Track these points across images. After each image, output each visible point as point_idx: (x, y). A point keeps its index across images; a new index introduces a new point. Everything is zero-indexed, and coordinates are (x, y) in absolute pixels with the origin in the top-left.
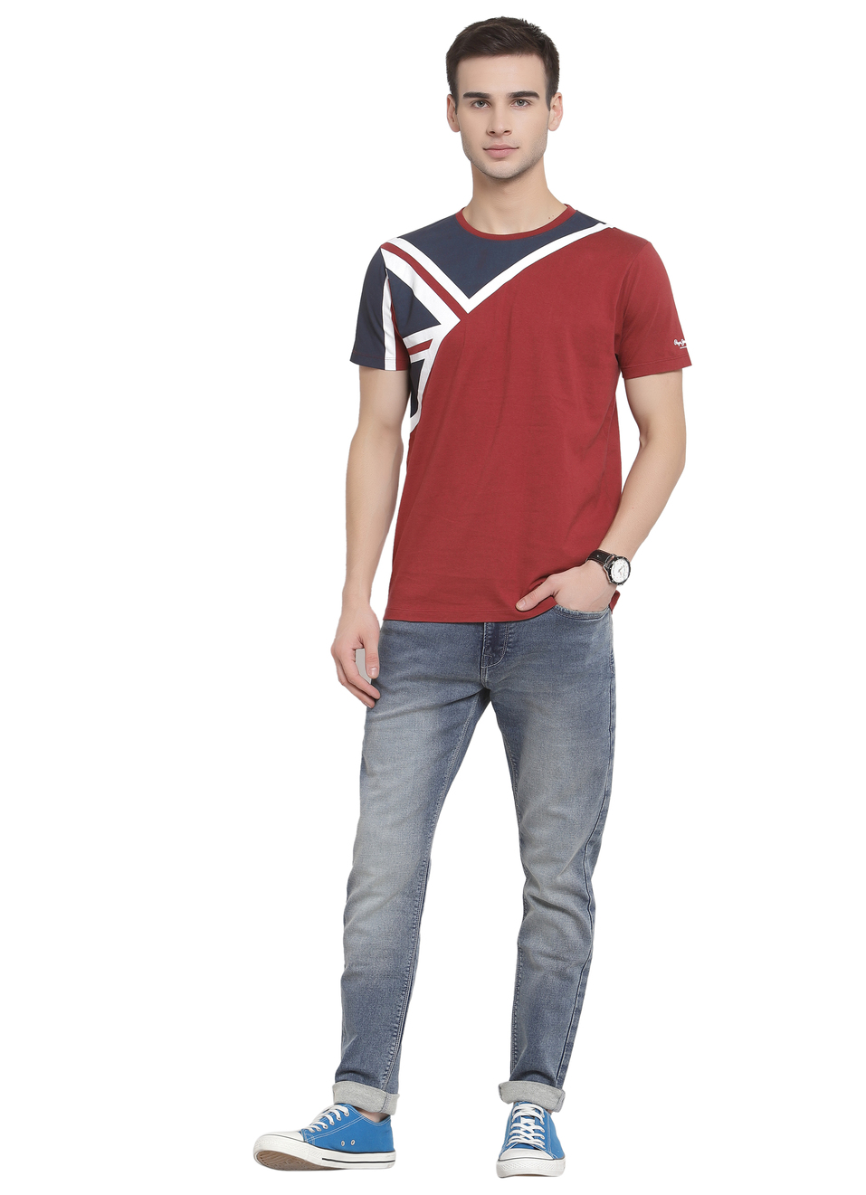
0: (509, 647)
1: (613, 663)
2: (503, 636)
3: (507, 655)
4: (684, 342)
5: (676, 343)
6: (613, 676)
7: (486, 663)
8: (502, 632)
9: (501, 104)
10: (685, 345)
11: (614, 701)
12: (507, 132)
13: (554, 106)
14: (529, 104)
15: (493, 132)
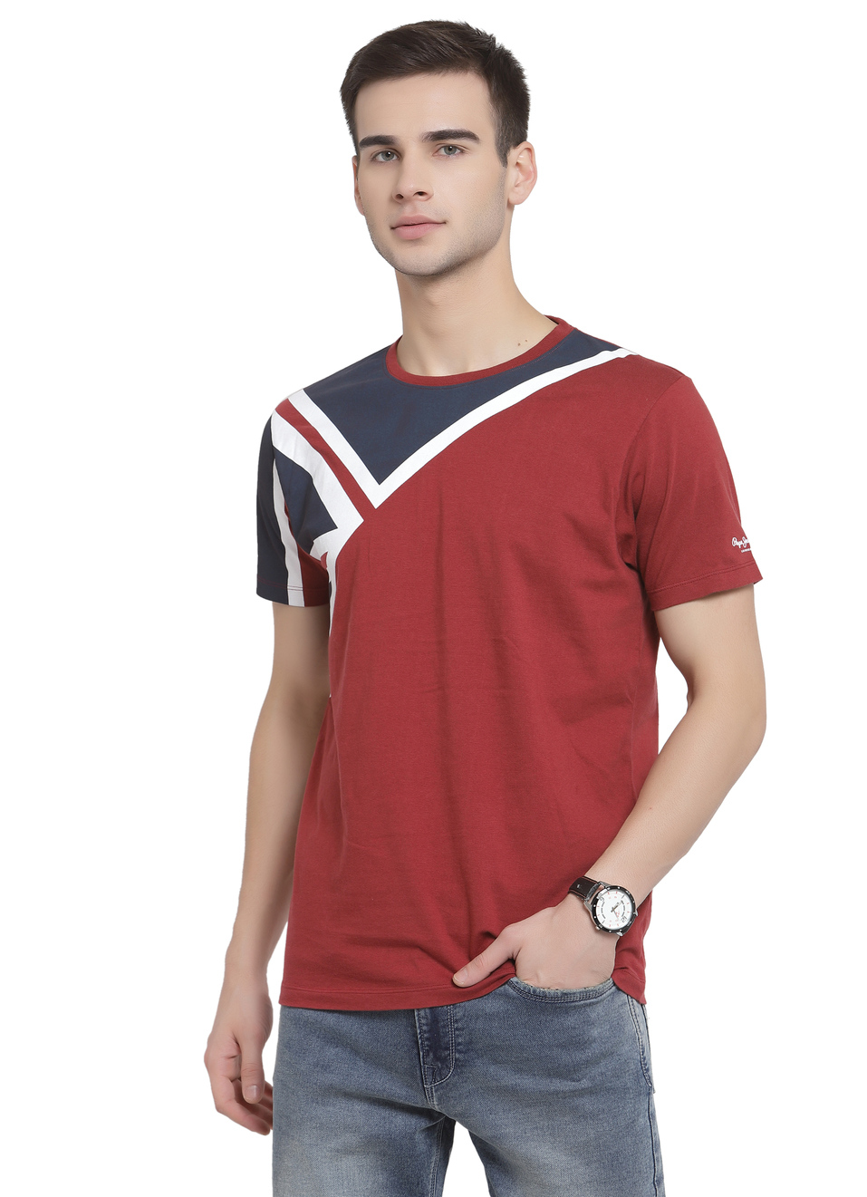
0: (460, 1052)
1: (648, 1070)
2: (446, 1034)
3: (459, 1065)
4: (746, 542)
5: (736, 543)
6: (649, 1091)
7: (430, 1079)
8: (444, 1027)
9: (414, 152)
10: (748, 546)
11: (656, 1134)
12: (421, 193)
13: (517, 163)
14: (462, 151)
15: (400, 197)
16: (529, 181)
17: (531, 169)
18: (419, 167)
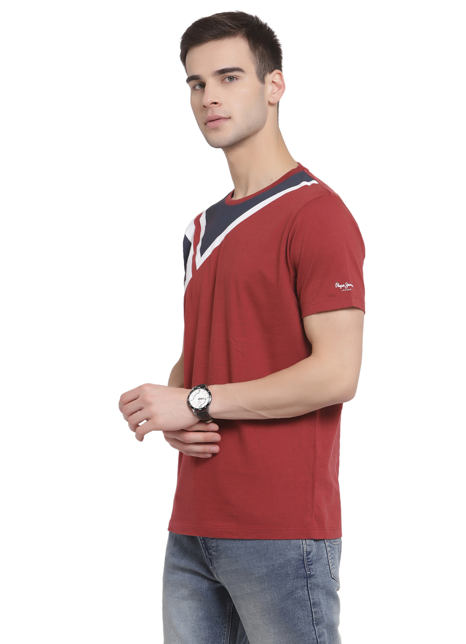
0: (214, 551)
3: (216, 558)
9: (210, 82)
12: (215, 103)
13: (273, 82)
14: (237, 79)
15: (204, 107)
16: (281, 90)
17: (282, 83)
18: (214, 90)
